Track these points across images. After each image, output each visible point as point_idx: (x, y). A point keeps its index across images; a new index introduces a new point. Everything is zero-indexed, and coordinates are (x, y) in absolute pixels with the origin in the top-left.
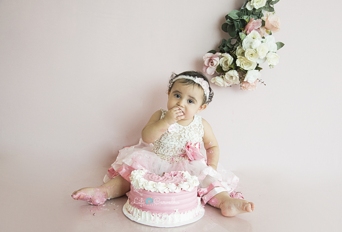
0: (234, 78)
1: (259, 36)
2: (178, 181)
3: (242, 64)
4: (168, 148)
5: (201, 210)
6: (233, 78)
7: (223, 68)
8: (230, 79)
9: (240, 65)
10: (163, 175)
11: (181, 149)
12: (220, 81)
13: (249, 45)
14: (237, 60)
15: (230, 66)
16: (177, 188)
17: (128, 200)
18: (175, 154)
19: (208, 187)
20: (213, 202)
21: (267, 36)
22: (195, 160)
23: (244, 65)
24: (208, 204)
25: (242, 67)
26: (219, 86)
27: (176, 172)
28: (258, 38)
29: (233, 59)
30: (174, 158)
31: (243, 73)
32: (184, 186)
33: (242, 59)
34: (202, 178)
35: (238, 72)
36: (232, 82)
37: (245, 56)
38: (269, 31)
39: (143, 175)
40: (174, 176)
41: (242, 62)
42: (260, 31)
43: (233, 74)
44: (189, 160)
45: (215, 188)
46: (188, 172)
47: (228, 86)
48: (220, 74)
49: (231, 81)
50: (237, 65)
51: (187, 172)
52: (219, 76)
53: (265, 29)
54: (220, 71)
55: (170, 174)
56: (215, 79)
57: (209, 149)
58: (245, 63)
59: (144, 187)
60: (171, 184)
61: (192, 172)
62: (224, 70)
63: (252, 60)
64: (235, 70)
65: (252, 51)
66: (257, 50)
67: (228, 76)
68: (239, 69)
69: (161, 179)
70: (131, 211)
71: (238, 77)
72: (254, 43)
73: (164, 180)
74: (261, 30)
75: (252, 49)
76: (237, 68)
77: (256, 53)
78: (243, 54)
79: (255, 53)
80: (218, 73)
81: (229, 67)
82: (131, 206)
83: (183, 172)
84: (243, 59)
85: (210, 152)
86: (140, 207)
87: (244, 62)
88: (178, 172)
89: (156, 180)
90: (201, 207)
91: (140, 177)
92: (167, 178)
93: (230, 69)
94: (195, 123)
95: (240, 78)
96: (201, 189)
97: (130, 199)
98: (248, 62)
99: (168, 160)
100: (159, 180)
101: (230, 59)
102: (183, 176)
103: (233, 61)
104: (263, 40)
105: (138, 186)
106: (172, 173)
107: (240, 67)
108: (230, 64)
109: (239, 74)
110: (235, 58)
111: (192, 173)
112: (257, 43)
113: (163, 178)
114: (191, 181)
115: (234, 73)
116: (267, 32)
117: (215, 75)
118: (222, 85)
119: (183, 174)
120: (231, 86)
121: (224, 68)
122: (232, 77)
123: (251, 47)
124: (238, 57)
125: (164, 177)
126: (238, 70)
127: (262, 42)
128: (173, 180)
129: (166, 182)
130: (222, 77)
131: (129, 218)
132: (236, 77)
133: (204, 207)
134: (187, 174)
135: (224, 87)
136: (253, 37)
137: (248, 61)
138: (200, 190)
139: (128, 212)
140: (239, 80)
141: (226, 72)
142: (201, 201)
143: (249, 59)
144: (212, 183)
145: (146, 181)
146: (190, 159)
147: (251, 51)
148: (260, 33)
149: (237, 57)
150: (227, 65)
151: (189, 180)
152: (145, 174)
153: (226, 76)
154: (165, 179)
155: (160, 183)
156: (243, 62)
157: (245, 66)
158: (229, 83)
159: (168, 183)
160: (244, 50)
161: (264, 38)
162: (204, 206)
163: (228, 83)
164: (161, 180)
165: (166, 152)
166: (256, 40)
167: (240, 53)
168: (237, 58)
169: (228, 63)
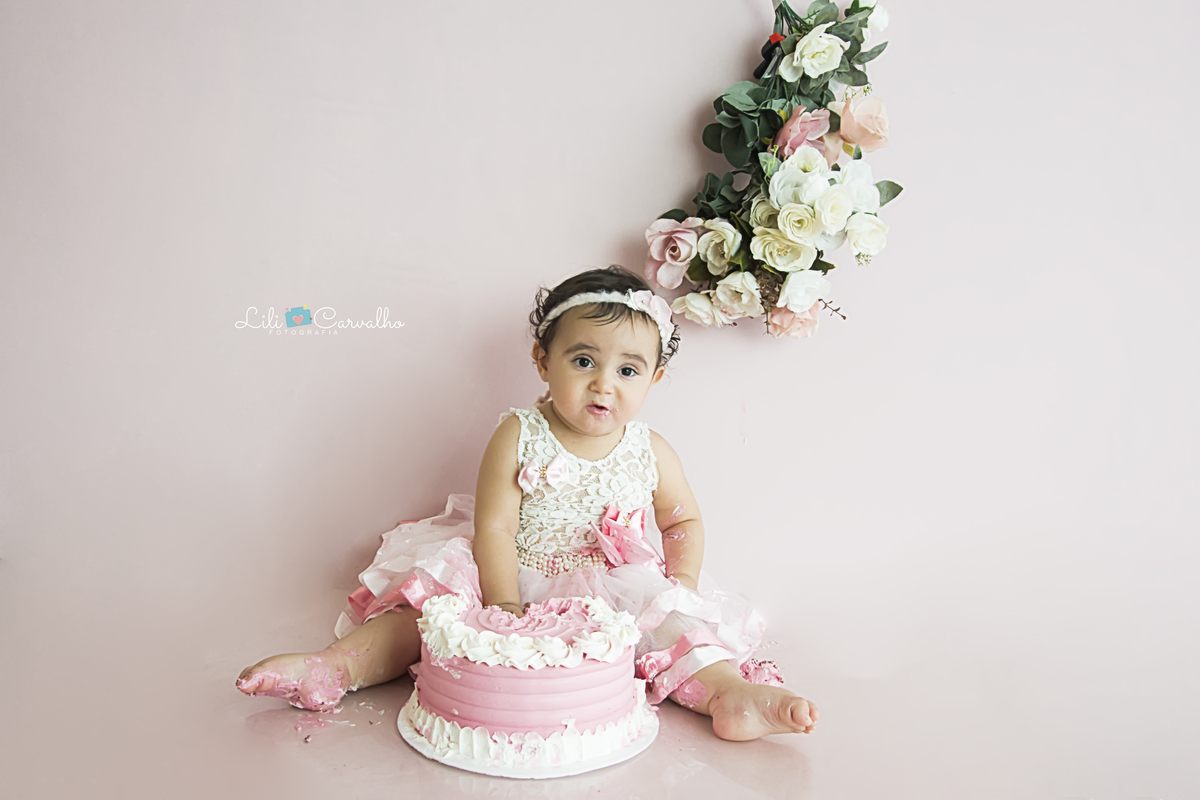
0: (745, 299)
1: (820, 162)
2: (572, 629)
3: (771, 253)
4: (540, 530)
5: (645, 720)
6: (741, 299)
7: (709, 266)
8: (732, 301)
9: (765, 257)
10: (524, 612)
11: (585, 532)
12: (701, 309)
13: (790, 190)
14: (754, 240)
15: (732, 258)
16: (569, 652)
17: (415, 693)
18: (561, 548)
19: (674, 647)
20: (687, 691)
21: (848, 164)
22: (625, 562)
23: (775, 254)
24: (670, 702)
25: (769, 262)
26: (699, 322)
27: (565, 602)
28: (817, 169)
29: (739, 237)
30: (557, 560)
31: (773, 281)
32: (593, 645)
33: (769, 238)
34: (652, 621)
35: (757, 277)
36: (738, 310)
37: (777, 228)
38: (854, 146)
39: (461, 612)
40: (560, 614)
41: (771, 246)
42: (824, 149)
43: (742, 284)
44: (607, 562)
45: (696, 649)
46: (605, 599)
47: (726, 322)
48: (701, 286)
49: (735, 306)
50: (755, 258)
51: (600, 599)
52: (697, 292)
53: (841, 142)
54: (701, 277)
55: (548, 607)
56: (683, 302)
57: (669, 527)
58: (778, 251)
59: (463, 652)
60: (551, 641)
61: (617, 601)
62: (713, 272)
63: (800, 238)
64: (747, 274)
65: (800, 211)
66: (817, 207)
67: (725, 293)
68: (760, 268)
69: (518, 623)
70: (426, 727)
71: (758, 295)
72: (805, 186)
73: (527, 626)
74: (829, 142)
75: (801, 203)
76: (755, 267)
77: (814, 216)
78: (772, 220)
79: (809, 217)
80: (693, 282)
81: (730, 264)
82: (423, 712)
83: (587, 600)
84: (773, 236)
85: (676, 537)
86: (454, 715)
87: (777, 245)
88: (571, 601)
89: (501, 628)
90: (648, 712)
91: (452, 618)
92: (537, 621)
93: (731, 268)
94: (630, 447)
95: (764, 297)
96: (652, 654)
97: (419, 690)
98: (788, 247)
99: (540, 566)
100: (512, 628)
101: (732, 236)
102: (587, 614)
103: (742, 242)
104: (834, 174)
105: (447, 648)
106: (554, 602)
107: (764, 263)
108: (733, 253)
109: (761, 285)
110: (748, 236)
111: (618, 605)
112: (817, 185)
113: (523, 621)
114: (614, 630)
115: (746, 282)
116: (847, 150)
117: (684, 289)
118: (708, 322)
119: (587, 607)
120: (735, 324)
121: (713, 265)
122: (738, 294)
123: (797, 200)
124: (757, 230)
125: (526, 618)
126: (757, 272)
127: (832, 181)
128: (557, 627)
129: (534, 633)
130: (708, 294)
131: (419, 750)
132: (753, 295)
133: (657, 712)
134: (600, 607)
135: (714, 325)
136: (802, 166)
137: (790, 244)
138: (648, 658)
139: (416, 729)
140: (762, 303)
141: (720, 278)
142: (646, 692)
143: (790, 236)
144: (686, 635)
145: (472, 631)
146: (612, 561)
147: (796, 211)
148: (824, 153)
149: (754, 231)
150: (723, 255)
151: (606, 625)
152: (467, 609)
153: (721, 293)
154: (529, 623)
155: (514, 636)
156: (774, 248)
157: (778, 260)
158: (730, 315)
159: (542, 637)
160: (777, 207)
161: (836, 168)
162: (657, 708)
163: (725, 312)
164: (517, 627)
165: (532, 543)
166: (813, 175)
167: (763, 218)
168: (755, 235)
169: (726, 250)
